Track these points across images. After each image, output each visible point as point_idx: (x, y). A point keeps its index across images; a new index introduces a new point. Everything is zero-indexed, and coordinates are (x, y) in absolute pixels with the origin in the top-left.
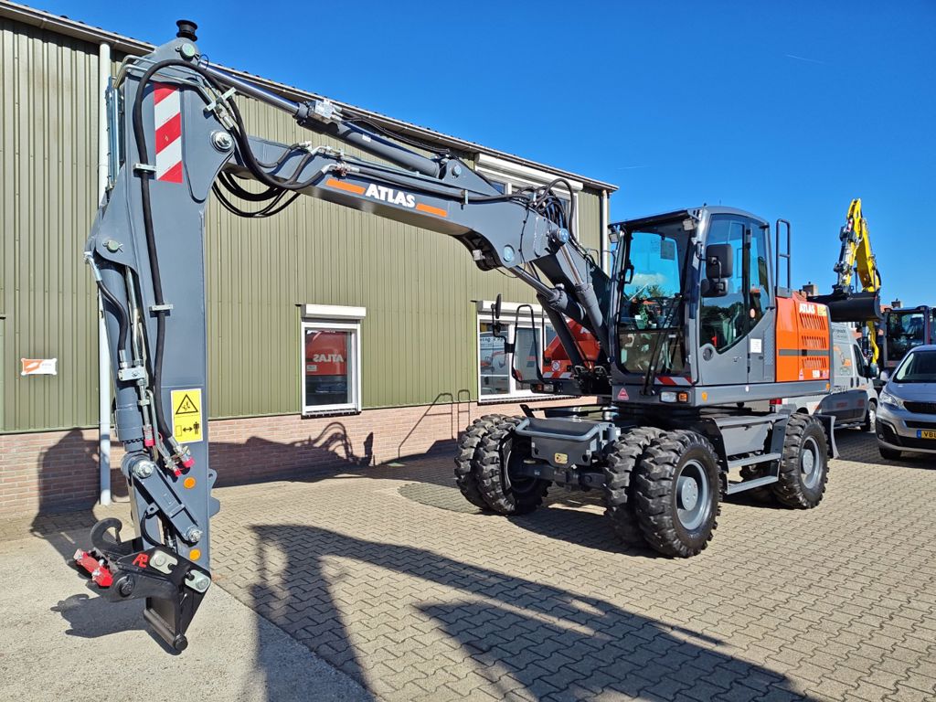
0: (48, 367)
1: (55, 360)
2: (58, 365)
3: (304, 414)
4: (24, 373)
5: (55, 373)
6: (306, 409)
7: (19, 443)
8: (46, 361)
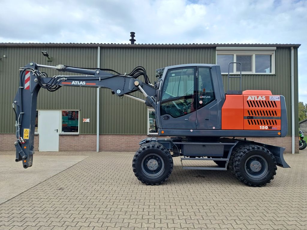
0: (88, 120)
1: (89, 119)
2: (90, 120)
3: (148, 135)
4: (83, 122)
5: (89, 122)
6: (148, 133)
7: (82, 137)
8: (88, 119)
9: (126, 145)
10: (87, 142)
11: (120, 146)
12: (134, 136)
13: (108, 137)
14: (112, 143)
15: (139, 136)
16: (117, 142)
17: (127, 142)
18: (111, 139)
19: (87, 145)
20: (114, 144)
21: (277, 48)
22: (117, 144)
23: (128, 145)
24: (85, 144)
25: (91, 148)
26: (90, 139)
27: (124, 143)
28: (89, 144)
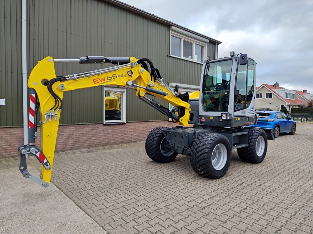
0: (2, 102)
1: (4, 99)
2: (6, 101)
3: (104, 123)
5: (4, 105)
9: (74, 141)
11: (64, 142)
12: (84, 126)
15: (93, 126)
17: (76, 136)
19: (1, 148)
23: (77, 140)
25: (10, 152)
26: (8, 137)
27: (70, 138)
28: (5, 146)
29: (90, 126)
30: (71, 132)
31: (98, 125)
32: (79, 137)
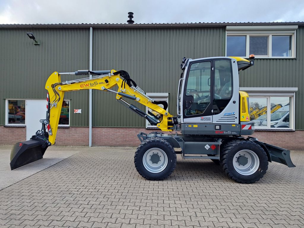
2: (82, 111)
3: (147, 128)
4: (74, 113)
5: (81, 113)
6: (147, 126)
7: (73, 129)
8: (79, 110)
9: (122, 140)
10: (78, 135)
11: (115, 140)
12: (130, 129)
13: (102, 130)
14: (107, 137)
15: (137, 130)
16: (111, 136)
17: (124, 136)
18: (106, 133)
19: (78, 139)
20: (109, 138)
21: (298, 26)
22: (112, 138)
23: (125, 140)
24: (76, 138)
25: (83, 142)
26: (82, 133)
27: (119, 137)
28: (81, 138)
29: (135, 129)
30: (120, 133)
31: (142, 129)
32: (126, 137)
